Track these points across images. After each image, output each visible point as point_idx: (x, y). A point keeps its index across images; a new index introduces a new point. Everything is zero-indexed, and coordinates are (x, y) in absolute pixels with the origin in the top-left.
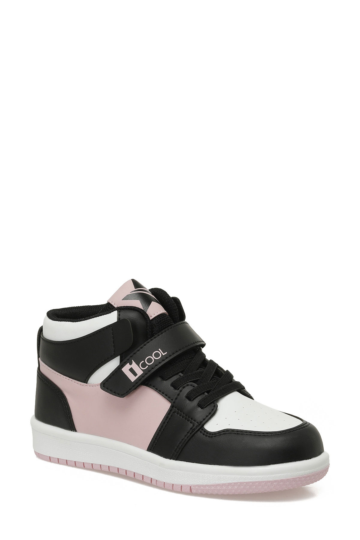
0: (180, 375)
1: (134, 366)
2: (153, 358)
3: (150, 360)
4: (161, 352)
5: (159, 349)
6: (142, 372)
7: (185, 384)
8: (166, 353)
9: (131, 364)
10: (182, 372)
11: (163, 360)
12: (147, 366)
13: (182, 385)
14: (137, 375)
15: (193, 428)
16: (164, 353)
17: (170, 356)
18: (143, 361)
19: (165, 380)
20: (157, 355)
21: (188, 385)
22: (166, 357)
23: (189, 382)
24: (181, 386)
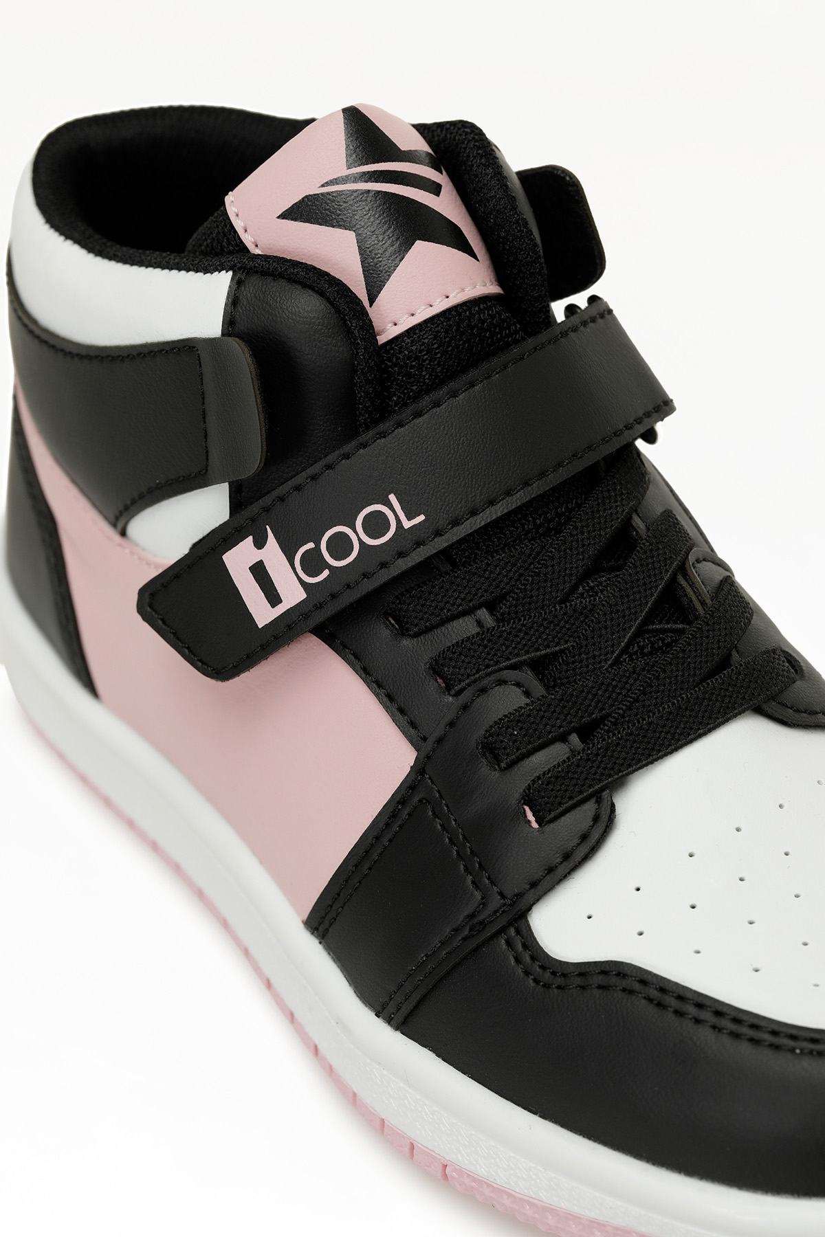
0: (479, 623)
1: (272, 555)
2: (358, 535)
3: (340, 546)
4: (395, 513)
5: (392, 498)
6: (303, 595)
7: (488, 675)
8: (422, 518)
9: (260, 543)
10: (491, 607)
11: (401, 555)
12: (326, 573)
13: (475, 681)
14: (281, 601)
15: (481, 918)
16: (409, 518)
17: (438, 533)
18: (311, 545)
19: (409, 635)
20: (376, 525)
21: (502, 682)
22: (413, 539)
23: (507, 668)
24: (469, 685)
